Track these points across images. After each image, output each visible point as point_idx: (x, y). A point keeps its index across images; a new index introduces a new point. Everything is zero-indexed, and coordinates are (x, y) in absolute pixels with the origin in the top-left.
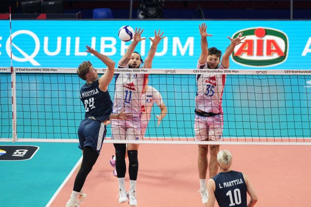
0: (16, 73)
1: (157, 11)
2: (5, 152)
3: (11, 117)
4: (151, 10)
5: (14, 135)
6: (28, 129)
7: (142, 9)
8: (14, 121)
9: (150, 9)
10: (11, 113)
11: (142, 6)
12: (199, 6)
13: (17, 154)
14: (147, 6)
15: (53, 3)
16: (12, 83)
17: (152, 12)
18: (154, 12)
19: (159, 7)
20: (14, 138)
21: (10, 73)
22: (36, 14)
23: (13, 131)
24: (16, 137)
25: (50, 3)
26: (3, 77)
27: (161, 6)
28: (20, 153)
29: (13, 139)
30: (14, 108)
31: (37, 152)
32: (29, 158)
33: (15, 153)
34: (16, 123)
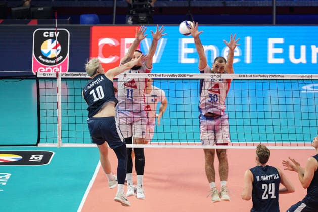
0: (62, 79)
1: (147, 17)
2: (21, 158)
3: (56, 122)
4: (141, 16)
5: (59, 140)
6: (72, 134)
7: (132, 15)
8: (59, 127)
9: (140, 14)
10: (56, 119)
11: (132, 12)
12: (189, 11)
13: (34, 159)
14: (137, 12)
15: (42, 9)
16: (57, 88)
17: (142, 17)
18: (145, 17)
19: (150, 12)
20: (59, 143)
21: (55, 79)
22: (26, 19)
23: (58, 137)
24: (61, 142)
25: (40, 9)
26: (48, 82)
27: (151, 11)
28: (37, 158)
29: (57, 144)
30: (59, 113)
31: (53, 157)
32: (47, 163)
33: (31, 158)
34: (60, 128)
